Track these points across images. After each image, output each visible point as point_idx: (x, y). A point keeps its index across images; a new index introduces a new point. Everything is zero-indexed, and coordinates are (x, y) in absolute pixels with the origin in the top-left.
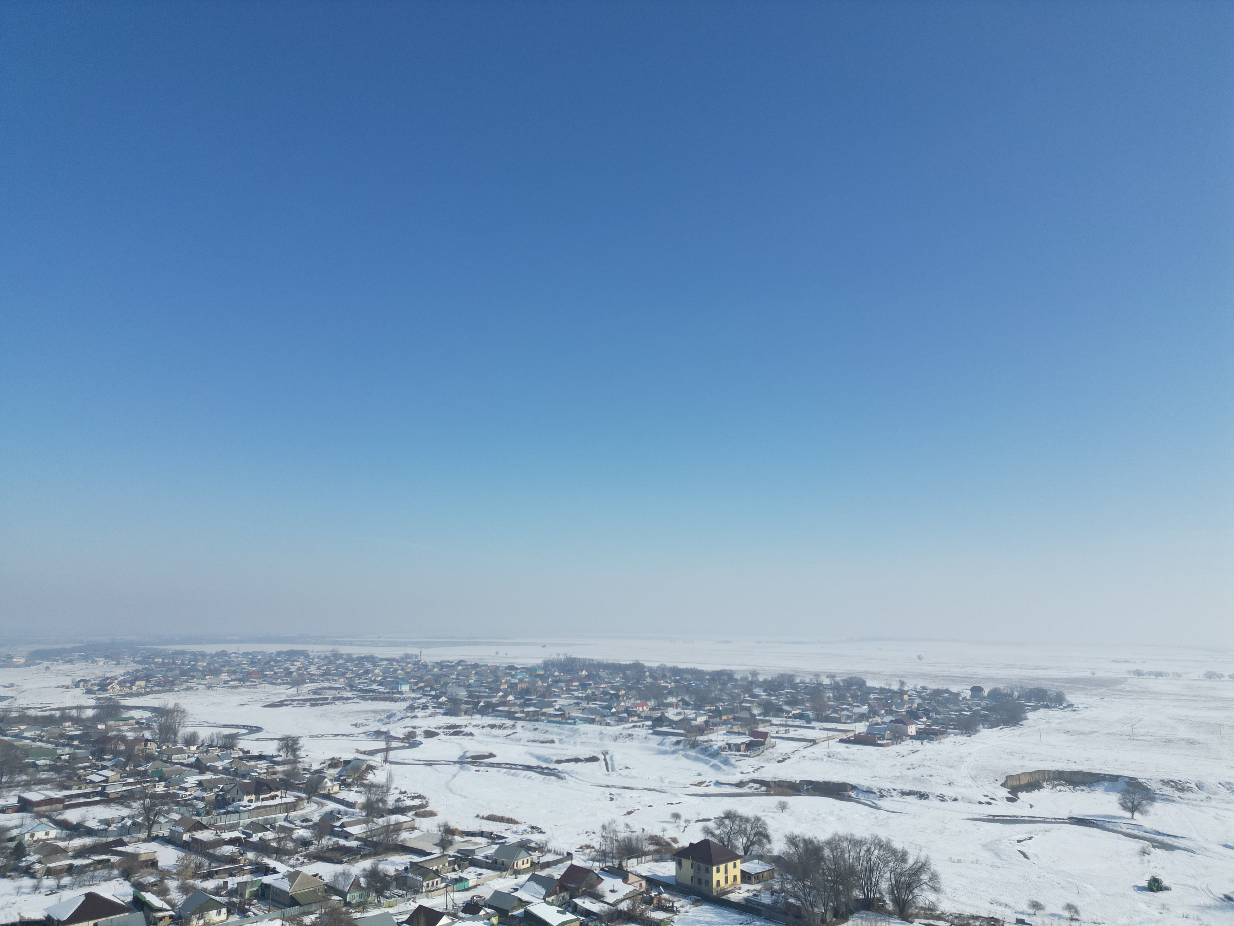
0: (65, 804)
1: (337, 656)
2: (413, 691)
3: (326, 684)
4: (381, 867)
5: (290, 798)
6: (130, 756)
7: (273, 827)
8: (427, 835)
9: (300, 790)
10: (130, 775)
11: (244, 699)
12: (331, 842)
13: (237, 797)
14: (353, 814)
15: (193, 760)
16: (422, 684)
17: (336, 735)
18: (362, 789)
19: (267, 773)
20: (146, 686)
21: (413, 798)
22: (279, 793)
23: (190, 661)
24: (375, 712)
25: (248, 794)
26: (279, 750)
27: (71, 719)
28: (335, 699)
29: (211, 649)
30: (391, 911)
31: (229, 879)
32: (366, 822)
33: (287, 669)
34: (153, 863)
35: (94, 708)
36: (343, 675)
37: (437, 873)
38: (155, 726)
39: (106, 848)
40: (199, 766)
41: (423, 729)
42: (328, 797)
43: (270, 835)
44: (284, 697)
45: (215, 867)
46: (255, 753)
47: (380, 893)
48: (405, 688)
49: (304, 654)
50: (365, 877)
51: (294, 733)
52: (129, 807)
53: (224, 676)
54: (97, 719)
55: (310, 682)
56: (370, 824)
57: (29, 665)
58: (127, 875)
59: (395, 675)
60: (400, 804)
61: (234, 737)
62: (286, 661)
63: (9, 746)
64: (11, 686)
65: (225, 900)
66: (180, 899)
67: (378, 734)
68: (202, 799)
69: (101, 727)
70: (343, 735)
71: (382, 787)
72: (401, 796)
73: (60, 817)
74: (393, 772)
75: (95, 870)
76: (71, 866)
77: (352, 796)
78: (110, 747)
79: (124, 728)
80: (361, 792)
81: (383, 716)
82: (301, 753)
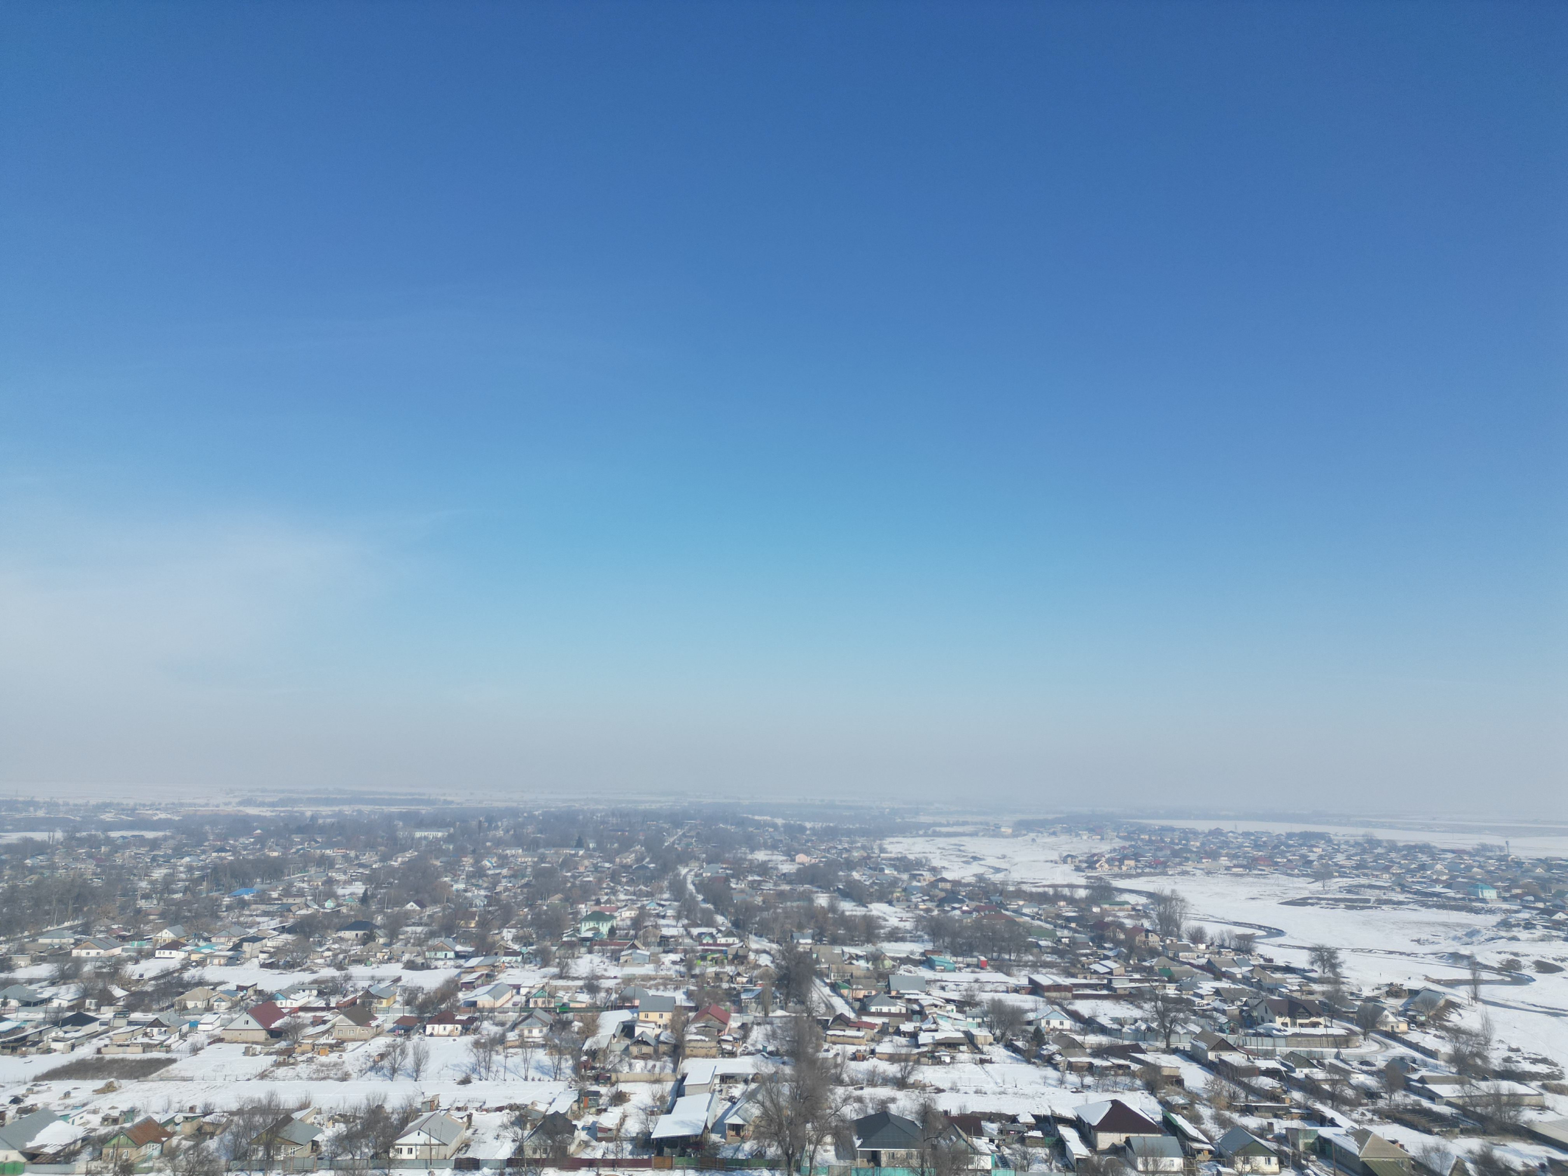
0: (1074, 993)
1: (1373, 843)
2: (1505, 899)
3: (1363, 881)
4: (1497, 1153)
5: (1337, 1029)
6: (1129, 944)
7: (1321, 1065)
9: (1350, 1020)
10: (1136, 969)
11: (1254, 891)
12: (1408, 1101)
13: (1266, 1017)
14: (1436, 1067)
15: (1203, 961)
16: (1519, 891)
17: (1391, 953)
18: (1443, 1034)
19: (1301, 991)
20: (1136, 867)
21: (1535, 1061)
22: (1321, 1020)
23: (1180, 840)
24: (1445, 925)
25: (1281, 1015)
26: (1312, 963)
27: (1064, 898)
28: (1380, 902)
29: (1204, 826)
31: (1274, 1121)
32: (1460, 1082)
33: (1303, 857)
34: (1178, 1082)
35: (1086, 887)
36: (1386, 869)
38: (1153, 914)
39: (1123, 1052)
40: (1212, 970)
41: (1532, 959)
42: (1392, 1036)
43: (1319, 1074)
44: (1306, 894)
45: (1253, 1101)
46: (1280, 962)
48: (1490, 894)
49: (1324, 837)
50: (1474, 1162)
51: (1328, 943)
52: (1141, 1008)
53: (1224, 861)
54: (1091, 901)
55: (1340, 876)
56: (1467, 1087)
57: (1016, 836)
58: (1151, 1088)
59: (1469, 874)
60: (1513, 1067)
61: (1249, 938)
62: (1301, 845)
63: (1011, 922)
64: (1004, 857)
65: (1273, 1146)
66: (1217, 1132)
67: (1455, 958)
68: (1224, 1012)
69: (1096, 910)
70: (1401, 954)
71: (1477, 1035)
72: (1511, 1054)
73: (1070, 1007)
74: (1491, 1017)
75: (1116, 1075)
76: (1091, 1065)
77: (1429, 1040)
78: (1109, 933)
79: (1121, 914)
80: (1443, 1038)
81: (1460, 933)
82: (1343, 971)
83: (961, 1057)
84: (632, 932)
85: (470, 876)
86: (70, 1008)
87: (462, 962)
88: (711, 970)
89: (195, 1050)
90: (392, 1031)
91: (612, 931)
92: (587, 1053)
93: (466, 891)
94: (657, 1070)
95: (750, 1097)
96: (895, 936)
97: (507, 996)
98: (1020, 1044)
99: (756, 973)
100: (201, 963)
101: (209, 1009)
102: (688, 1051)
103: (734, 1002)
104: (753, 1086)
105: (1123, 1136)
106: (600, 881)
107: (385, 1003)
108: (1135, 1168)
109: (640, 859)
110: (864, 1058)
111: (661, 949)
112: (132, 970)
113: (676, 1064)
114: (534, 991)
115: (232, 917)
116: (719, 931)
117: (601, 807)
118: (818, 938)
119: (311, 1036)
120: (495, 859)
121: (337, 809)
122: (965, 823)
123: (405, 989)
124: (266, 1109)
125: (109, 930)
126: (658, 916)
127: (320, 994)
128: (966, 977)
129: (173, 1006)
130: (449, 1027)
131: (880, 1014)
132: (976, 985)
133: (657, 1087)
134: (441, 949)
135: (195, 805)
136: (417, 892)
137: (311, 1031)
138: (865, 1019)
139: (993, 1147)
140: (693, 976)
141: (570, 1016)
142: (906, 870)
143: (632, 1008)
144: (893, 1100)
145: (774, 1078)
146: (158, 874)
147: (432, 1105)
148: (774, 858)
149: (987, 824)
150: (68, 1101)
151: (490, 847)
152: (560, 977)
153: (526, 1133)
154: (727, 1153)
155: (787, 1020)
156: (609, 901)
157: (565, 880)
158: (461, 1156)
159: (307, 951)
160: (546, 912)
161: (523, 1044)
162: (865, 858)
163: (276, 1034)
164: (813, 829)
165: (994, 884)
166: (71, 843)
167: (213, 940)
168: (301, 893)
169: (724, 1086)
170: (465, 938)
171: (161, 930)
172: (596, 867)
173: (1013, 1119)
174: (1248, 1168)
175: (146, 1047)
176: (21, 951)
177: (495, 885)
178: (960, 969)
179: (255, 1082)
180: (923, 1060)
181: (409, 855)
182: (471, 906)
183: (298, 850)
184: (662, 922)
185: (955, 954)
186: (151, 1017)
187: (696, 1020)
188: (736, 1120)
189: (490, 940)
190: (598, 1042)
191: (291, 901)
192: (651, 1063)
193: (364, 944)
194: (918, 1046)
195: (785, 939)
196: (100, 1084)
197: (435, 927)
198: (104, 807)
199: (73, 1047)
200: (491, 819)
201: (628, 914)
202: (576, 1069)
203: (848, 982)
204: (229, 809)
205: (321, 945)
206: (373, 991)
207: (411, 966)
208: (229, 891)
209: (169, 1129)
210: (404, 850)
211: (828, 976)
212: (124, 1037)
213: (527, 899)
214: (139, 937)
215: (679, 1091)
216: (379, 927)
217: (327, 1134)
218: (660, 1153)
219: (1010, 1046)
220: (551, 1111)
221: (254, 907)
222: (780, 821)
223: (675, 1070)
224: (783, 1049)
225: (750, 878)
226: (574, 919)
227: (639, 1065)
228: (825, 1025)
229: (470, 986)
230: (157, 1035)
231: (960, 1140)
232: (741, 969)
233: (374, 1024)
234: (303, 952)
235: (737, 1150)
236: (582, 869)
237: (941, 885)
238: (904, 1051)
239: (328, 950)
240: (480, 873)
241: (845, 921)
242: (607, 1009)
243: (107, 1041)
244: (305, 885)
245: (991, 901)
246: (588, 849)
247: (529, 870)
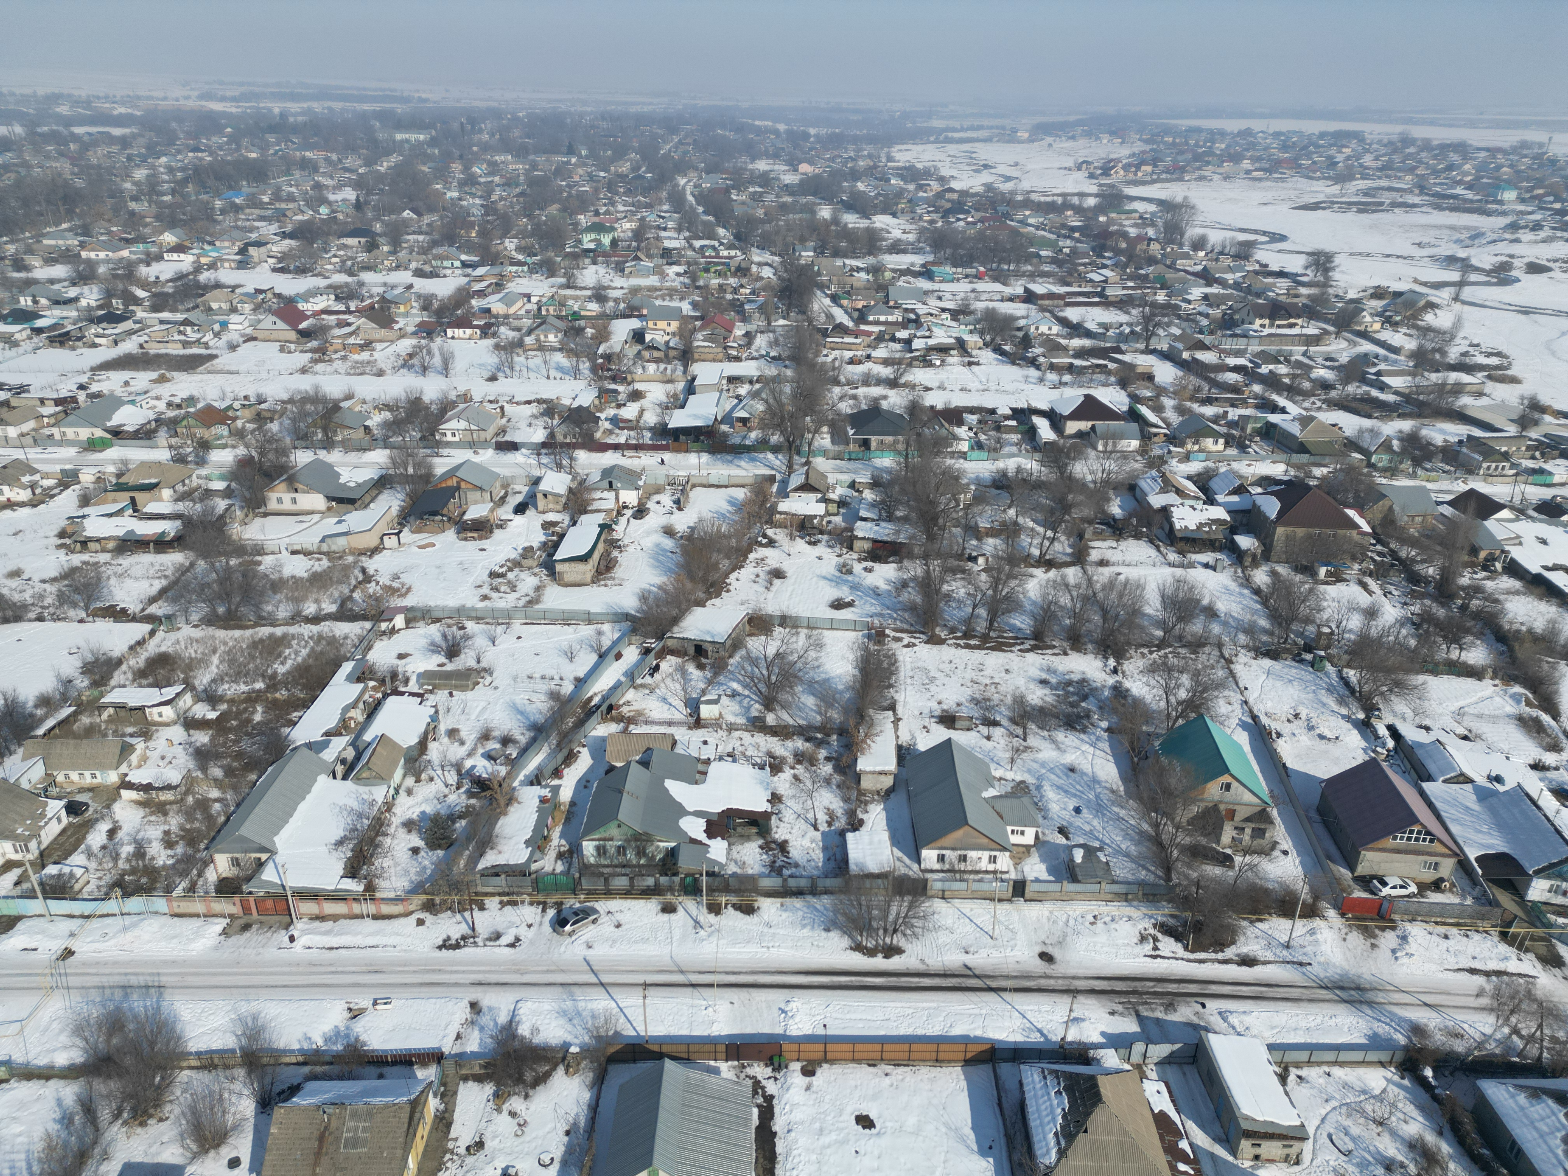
0: (1066, 300)
1: (1407, 141)
2: (1523, 201)
3: (1384, 183)
4: (1424, 432)
5: (1312, 330)
6: (1131, 256)
7: (1287, 361)
8: (1502, 406)
9: (1327, 321)
10: (1131, 278)
11: (1268, 196)
12: (1359, 391)
13: (1247, 319)
14: (1396, 362)
15: (1199, 268)
16: (1541, 191)
17: (1388, 256)
18: (1413, 332)
19: (1287, 294)
20: (1153, 173)
21: (1489, 355)
22: (1299, 321)
23: (1205, 142)
24: (1452, 228)
25: (1262, 317)
26: (1306, 268)
27: (1072, 207)
28: (1395, 205)
29: (1233, 126)
30: (1429, 486)
31: (1230, 409)
32: (1413, 374)
33: (1330, 158)
34: (1150, 378)
35: (1096, 196)
36: (1412, 170)
37: (1506, 456)
38: (1160, 223)
39: (1103, 353)
40: (1207, 277)
41: (1526, 260)
42: (1364, 335)
43: (1282, 369)
44: (1321, 197)
45: (1215, 393)
46: (1274, 267)
47: (1417, 462)
48: (1510, 195)
49: (1358, 136)
50: (1401, 439)
51: (1328, 247)
52: (1128, 313)
53: (1246, 164)
54: (1099, 209)
55: (1362, 178)
56: (1418, 379)
57: (1033, 141)
58: (1123, 384)
59: (1496, 174)
60: (1467, 360)
61: (1251, 245)
62: (1331, 145)
63: (1015, 232)
64: (1016, 164)
65: (1223, 430)
66: (1175, 419)
67: (1451, 261)
68: (1207, 316)
69: (1102, 219)
70: (1398, 257)
71: (1445, 333)
72: (1471, 349)
73: (1061, 314)
74: (1464, 316)
75: (1093, 373)
76: (1071, 364)
77: (1398, 338)
78: (1111, 243)
79: (1127, 223)
80: (1410, 336)
81: (1465, 235)
82: (1335, 275)
83: (950, 360)
84: (634, 244)
85: (462, 184)
86: (100, 307)
87: (469, 271)
88: (715, 282)
89: (233, 347)
90: (415, 334)
91: (614, 242)
92: (602, 356)
93: (460, 199)
94: (669, 372)
95: (755, 395)
96: (897, 248)
97: (519, 304)
98: (1007, 348)
99: (758, 284)
100: (212, 266)
101: (234, 310)
102: (696, 356)
103: (738, 312)
104: (757, 386)
105: (1090, 424)
106: (596, 191)
107: (402, 309)
108: (1095, 448)
109: (635, 168)
110: (860, 362)
111: (664, 261)
112: (149, 272)
113: (686, 367)
114: (544, 300)
115: (228, 221)
116: (721, 244)
117: (589, 109)
118: (820, 251)
119: (339, 337)
120: (484, 166)
121: (305, 105)
122: (980, 128)
123: (419, 296)
124: (316, 398)
125: (109, 233)
126: (659, 228)
127: (338, 298)
128: (963, 287)
129: (197, 306)
130: (469, 331)
131: (877, 323)
132: (973, 295)
133: (669, 387)
134: (447, 258)
135: (151, 98)
136: (411, 200)
137: (337, 332)
138: (863, 327)
139: (972, 434)
140: (698, 288)
141: (582, 323)
142: (912, 181)
143: (641, 317)
144: (885, 397)
145: (777, 379)
146: (140, 174)
147: (466, 398)
148: (776, 167)
149: (1003, 128)
150: (129, 389)
151: (476, 153)
152: (568, 286)
153: (555, 422)
154: (736, 440)
155: (788, 329)
156: (607, 212)
157: (561, 190)
158: (499, 439)
159: (315, 257)
160: (545, 223)
161: (541, 347)
162: (871, 168)
163: (306, 334)
164: (817, 136)
165: (1003, 194)
166: (35, 139)
167: (217, 243)
168: (291, 198)
169: (731, 386)
170: (468, 247)
171: (162, 233)
172: (591, 178)
173: (993, 412)
174: (1196, 447)
175: (186, 344)
176: (30, 251)
177: (489, 193)
178: (958, 280)
179: (297, 376)
180: (915, 363)
181: (394, 159)
182: (468, 215)
183: (276, 152)
184: (663, 234)
185: (955, 266)
186: (180, 317)
187: (702, 328)
188: (743, 414)
189: (493, 250)
190: (611, 347)
191: (283, 206)
192: (662, 366)
193: (369, 251)
194: (911, 351)
195: (787, 252)
196: (154, 375)
197: (436, 236)
198: (55, 98)
199: (116, 343)
200: (473, 121)
201: (627, 226)
202: (594, 369)
203: (848, 293)
204: (191, 104)
205: (326, 252)
206: (388, 296)
207: (419, 273)
208: (218, 194)
209: (230, 413)
210: (388, 153)
211: (829, 288)
212: (161, 334)
213: (525, 208)
214: (141, 239)
215: (690, 390)
216: (380, 235)
217: (375, 420)
218: (676, 439)
219: (998, 350)
220: (575, 405)
221: (248, 211)
222: (782, 127)
223: (685, 372)
224: (785, 355)
225: (751, 190)
226: (575, 230)
227: (652, 368)
228: (825, 333)
229: (481, 294)
230: (191, 334)
231: (942, 429)
232: (744, 281)
233: (396, 327)
234: (310, 258)
235: (745, 437)
236: (576, 178)
237: (948, 195)
238: (898, 355)
239: (335, 256)
240: (470, 181)
241: (847, 234)
242: (617, 317)
243: (146, 338)
244: (293, 189)
245: (996, 211)
246: (580, 156)
247: (522, 178)
